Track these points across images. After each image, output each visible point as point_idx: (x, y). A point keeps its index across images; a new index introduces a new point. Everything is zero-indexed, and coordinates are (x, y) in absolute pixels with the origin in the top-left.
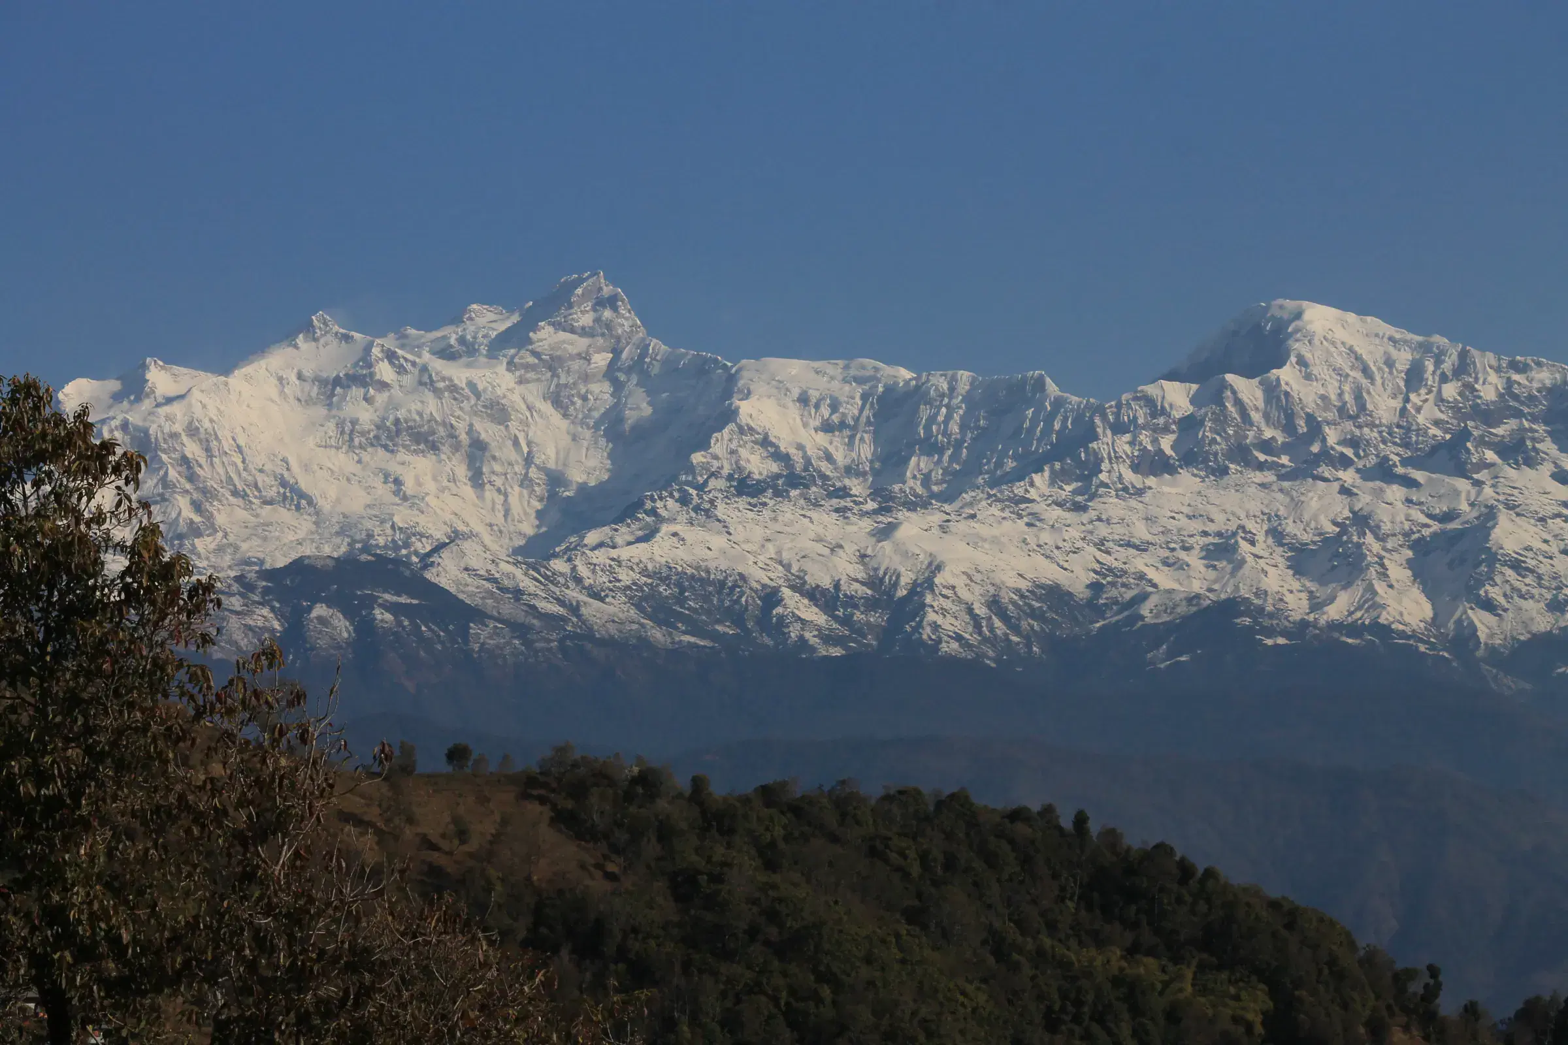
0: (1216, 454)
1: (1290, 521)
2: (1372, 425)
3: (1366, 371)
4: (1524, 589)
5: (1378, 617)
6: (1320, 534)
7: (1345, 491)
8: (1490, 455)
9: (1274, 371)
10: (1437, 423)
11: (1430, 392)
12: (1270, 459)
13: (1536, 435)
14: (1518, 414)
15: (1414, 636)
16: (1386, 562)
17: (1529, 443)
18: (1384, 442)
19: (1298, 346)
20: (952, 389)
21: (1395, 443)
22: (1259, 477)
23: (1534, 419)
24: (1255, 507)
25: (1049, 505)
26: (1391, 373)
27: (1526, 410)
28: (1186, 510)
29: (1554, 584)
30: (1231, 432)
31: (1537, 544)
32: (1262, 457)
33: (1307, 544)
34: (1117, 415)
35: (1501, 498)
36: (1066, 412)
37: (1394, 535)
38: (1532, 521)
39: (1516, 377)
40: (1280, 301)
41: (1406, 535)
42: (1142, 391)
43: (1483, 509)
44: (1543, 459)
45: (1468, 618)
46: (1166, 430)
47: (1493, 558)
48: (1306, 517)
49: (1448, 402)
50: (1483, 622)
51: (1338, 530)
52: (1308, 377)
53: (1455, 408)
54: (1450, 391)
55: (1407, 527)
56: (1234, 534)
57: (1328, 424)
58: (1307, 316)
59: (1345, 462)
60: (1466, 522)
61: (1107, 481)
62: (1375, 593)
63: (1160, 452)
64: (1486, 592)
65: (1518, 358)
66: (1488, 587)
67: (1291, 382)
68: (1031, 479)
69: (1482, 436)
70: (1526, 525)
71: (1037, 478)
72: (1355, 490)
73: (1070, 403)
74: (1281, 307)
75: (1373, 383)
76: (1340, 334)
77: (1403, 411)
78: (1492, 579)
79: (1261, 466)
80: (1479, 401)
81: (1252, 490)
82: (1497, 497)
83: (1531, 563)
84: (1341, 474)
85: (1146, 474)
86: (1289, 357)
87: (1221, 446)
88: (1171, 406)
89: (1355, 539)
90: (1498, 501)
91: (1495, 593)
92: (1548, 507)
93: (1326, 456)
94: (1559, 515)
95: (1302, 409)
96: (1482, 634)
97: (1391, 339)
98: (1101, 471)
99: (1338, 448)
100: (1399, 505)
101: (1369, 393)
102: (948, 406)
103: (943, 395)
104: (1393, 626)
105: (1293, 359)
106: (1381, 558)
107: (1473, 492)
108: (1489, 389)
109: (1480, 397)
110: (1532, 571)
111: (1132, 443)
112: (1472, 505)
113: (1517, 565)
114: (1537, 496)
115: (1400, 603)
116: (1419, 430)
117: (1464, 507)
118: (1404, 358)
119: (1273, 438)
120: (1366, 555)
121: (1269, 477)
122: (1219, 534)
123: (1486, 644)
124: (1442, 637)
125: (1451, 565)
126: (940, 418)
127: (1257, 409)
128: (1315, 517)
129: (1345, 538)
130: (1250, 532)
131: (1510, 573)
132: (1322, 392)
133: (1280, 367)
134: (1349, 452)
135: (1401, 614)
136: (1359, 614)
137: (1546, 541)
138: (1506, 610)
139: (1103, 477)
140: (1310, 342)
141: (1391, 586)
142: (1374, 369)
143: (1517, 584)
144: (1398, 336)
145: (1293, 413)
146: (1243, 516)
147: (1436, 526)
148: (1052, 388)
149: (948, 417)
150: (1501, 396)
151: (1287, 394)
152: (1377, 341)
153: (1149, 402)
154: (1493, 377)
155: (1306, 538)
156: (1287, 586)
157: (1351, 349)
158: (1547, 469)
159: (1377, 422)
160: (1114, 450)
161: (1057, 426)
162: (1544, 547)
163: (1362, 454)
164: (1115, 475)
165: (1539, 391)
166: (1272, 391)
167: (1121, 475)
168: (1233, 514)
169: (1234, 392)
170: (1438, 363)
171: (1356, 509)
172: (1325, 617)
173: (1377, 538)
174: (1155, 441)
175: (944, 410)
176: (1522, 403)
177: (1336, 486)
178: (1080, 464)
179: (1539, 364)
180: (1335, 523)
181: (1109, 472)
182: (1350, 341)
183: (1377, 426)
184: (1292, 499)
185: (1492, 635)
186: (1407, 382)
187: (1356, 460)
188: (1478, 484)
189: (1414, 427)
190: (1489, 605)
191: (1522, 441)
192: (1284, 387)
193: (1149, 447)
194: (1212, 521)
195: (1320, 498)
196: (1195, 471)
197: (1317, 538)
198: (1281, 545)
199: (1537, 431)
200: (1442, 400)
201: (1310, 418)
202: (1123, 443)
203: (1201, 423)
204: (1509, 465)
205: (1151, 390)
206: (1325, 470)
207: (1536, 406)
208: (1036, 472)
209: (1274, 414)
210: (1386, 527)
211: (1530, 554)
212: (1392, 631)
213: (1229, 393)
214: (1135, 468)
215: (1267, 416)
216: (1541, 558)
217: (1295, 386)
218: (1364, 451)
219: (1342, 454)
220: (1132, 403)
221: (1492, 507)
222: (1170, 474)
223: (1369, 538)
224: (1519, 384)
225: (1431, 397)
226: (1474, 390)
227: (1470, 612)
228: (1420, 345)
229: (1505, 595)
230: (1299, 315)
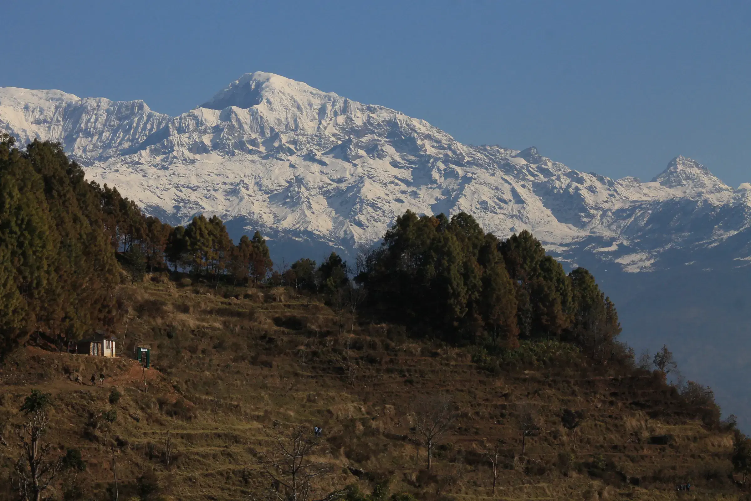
0: (229, 145)
1: (265, 179)
2: (303, 135)
3: (299, 108)
4: (376, 217)
5: (307, 227)
6: (280, 186)
7: (292, 166)
8: (362, 152)
9: (256, 106)
10: (334, 135)
11: (331, 120)
12: (254, 148)
13: (380, 143)
14: (373, 132)
15: (324, 237)
16: (311, 201)
17: (379, 147)
18: (309, 143)
19: (266, 94)
20: (98, 106)
21: (314, 144)
22: (250, 157)
23: (380, 135)
24: (248, 172)
25: (150, 166)
26: (311, 109)
27: (376, 131)
28: (215, 172)
29: (390, 215)
30: (236, 135)
31: (383, 196)
32: (251, 147)
33: (273, 191)
34: (180, 123)
35: (366, 173)
36: (153, 120)
37: (315, 188)
38: (380, 185)
39: (371, 115)
40: (259, 72)
41: (320, 188)
42: (192, 112)
43: (357, 177)
44: (386, 155)
45: (350, 229)
46: (205, 132)
47: (362, 202)
48: (273, 177)
49: (340, 125)
50: (356, 231)
51: (288, 184)
52: (272, 109)
53: (343, 129)
54: (341, 119)
55: (321, 185)
56: (238, 184)
57: (282, 133)
58: (271, 80)
59: (291, 153)
60: (349, 184)
61: (176, 155)
62: (306, 216)
63: (202, 142)
64: (358, 218)
65: (371, 105)
66: (359, 215)
67: (263, 111)
68: (140, 152)
69: (357, 143)
70: (376, 186)
71: (143, 153)
72: (296, 166)
73: (155, 116)
74: (260, 75)
75: (302, 114)
76: (287, 90)
77: (319, 128)
78: (362, 212)
79: (250, 152)
80: (354, 125)
81: (247, 163)
82: (364, 172)
83: (380, 205)
84: (289, 158)
85: (195, 153)
86: (262, 99)
87: (232, 141)
88: (206, 120)
89: (296, 189)
90: (364, 174)
91: (362, 218)
92: (388, 178)
93: (281, 149)
94: (393, 182)
95: (268, 124)
96: (356, 238)
97: (311, 93)
98: (174, 151)
99: (287, 145)
100: (317, 174)
101: (300, 118)
102: (96, 115)
103: (94, 109)
104: (314, 232)
105: (265, 101)
106: (309, 199)
107: (353, 169)
108: (359, 120)
109: (355, 124)
110: (380, 209)
111: (189, 138)
112: (352, 175)
113: (373, 205)
114: (382, 173)
115: (317, 221)
116: (326, 138)
117: (348, 176)
118: (317, 103)
119: (256, 138)
120: (301, 197)
121: (255, 157)
122: (232, 184)
123: (358, 243)
124: (338, 238)
125: (341, 204)
126: (93, 120)
127: (246, 123)
128: (277, 178)
129: (292, 189)
130: (246, 184)
131: (370, 209)
132: (278, 117)
133: (258, 104)
134: (292, 147)
135: (318, 226)
136: (298, 226)
137: (387, 195)
138: (367, 227)
139: (175, 153)
140: (273, 92)
141: (313, 213)
142: (303, 107)
143: (373, 215)
144: (314, 92)
145: (263, 127)
146: (243, 176)
147: (335, 185)
148: (147, 108)
149: (96, 120)
150: (365, 123)
151: (261, 117)
152: (305, 94)
153: (195, 117)
154: (359, 114)
155: (272, 187)
156: (263, 211)
157: (292, 97)
158: (388, 160)
159: (306, 133)
160: (181, 141)
161: (149, 127)
162: (386, 197)
163: (298, 148)
164: (180, 153)
165: (383, 122)
166: (255, 116)
167: (183, 153)
168: (238, 174)
169: (236, 115)
170: (333, 106)
171: (297, 175)
172: (281, 226)
173: (308, 190)
174: (200, 137)
175: (94, 116)
176: (375, 127)
177: (287, 163)
178: (165, 147)
179: (381, 109)
180: (287, 182)
181: (177, 151)
182: (292, 93)
183: (305, 135)
184: (266, 169)
185: (361, 238)
186: (319, 114)
187: (296, 151)
188: (355, 165)
189: (323, 137)
190: (360, 224)
191: (376, 146)
192: (260, 114)
193: (197, 140)
194: (228, 177)
195: (280, 169)
196: (219, 153)
197: (278, 188)
198: (261, 190)
199: (381, 141)
200: (337, 124)
201: (272, 130)
202: (184, 138)
203: (223, 129)
204: (370, 157)
205: (196, 112)
206: (282, 155)
207: (381, 129)
208: (143, 150)
209: (255, 126)
210: (311, 185)
211: (379, 200)
212: (314, 234)
213: (234, 115)
214: (190, 150)
215: (251, 127)
216: (384, 202)
217: (265, 114)
218: (299, 147)
219: (289, 147)
220: (187, 118)
221: (362, 177)
222: (207, 153)
223: (303, 189)
224: (373, 118)
225: (331, 122)
226: (351, 120)
227: (350, 227)
228: (326, 96)
229: (367, 219)
230: (268, 80)
